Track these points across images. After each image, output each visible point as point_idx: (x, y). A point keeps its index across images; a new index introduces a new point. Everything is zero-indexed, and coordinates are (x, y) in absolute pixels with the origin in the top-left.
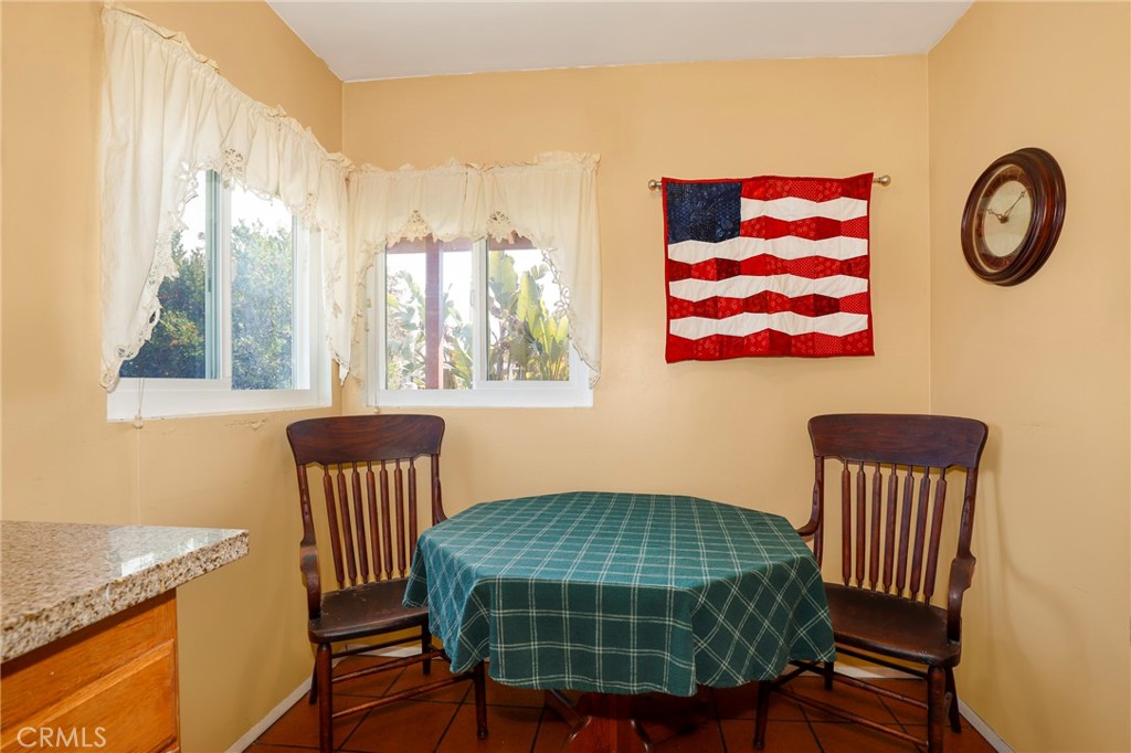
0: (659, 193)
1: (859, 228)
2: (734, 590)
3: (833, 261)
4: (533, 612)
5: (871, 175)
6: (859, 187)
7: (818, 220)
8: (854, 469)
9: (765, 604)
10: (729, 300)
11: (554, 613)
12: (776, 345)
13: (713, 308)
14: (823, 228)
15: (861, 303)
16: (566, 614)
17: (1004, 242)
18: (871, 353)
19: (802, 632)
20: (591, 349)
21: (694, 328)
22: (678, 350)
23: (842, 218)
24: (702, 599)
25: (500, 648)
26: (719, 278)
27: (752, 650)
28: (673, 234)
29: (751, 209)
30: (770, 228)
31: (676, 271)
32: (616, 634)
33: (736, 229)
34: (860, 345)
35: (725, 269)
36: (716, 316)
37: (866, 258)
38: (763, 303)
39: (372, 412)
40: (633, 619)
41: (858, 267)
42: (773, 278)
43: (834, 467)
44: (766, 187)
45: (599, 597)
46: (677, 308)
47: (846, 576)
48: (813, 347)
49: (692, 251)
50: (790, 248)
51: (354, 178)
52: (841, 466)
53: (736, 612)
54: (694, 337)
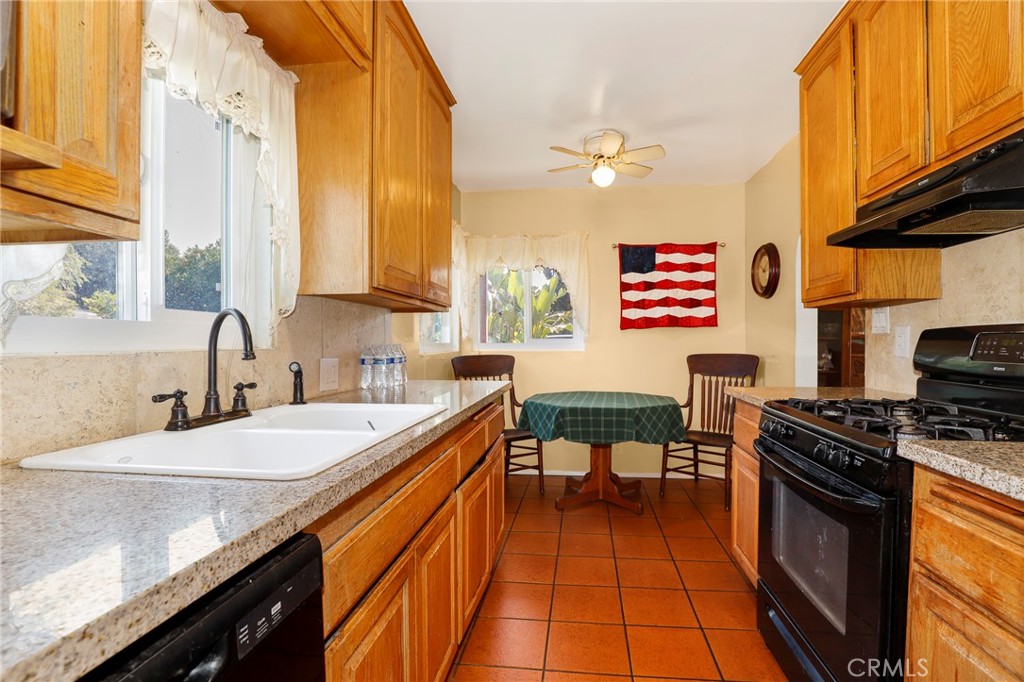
0: (617, 251)
1: (711, 267)
2: (648, 411)
3: (699, 283)
4: (580, 418)
5: (716, 243)
6: (711, 248)
7: (692, 264)
8: (707, 378)
9: (659, 418)
10: (650, 301)
11: (587, 418)
12: (671, 322)
13: (643, 304)
14: (693, 268)
15: (712, 302)
16: (591, 418)
17: (764, 280)
18: (716, 325)
19: (674, 431)
20: (585, 324)
21: (634, 314)
22: (626, 324)
23: (703, 262)
24: (637, 412)
25: (569, 430)
26: (645, 290)
27: (655, 433)
28: (624, 270)
29: (660, 258)
30: (669, 267)
31: (625, 287)
32: (608, 424)
33: (653, 267)
34: (711, 322)
35: (648, 286)
36: (644, 308)
37: (714, 281)
38: (666, 302)
39: (477, 354)
40: (614, 418)
41: (711, 285)
42: (670, 290)
43: (698, 378)
44: (669, 248)
45: (603, 412)
46: (626, 305)
47: (703, 427)
48: (688, 322)
49: (633, 278)
50: (678, 276)
51: (469, 241)
52: (701, 377)
53: (649, 419)
54: (633, 318)
